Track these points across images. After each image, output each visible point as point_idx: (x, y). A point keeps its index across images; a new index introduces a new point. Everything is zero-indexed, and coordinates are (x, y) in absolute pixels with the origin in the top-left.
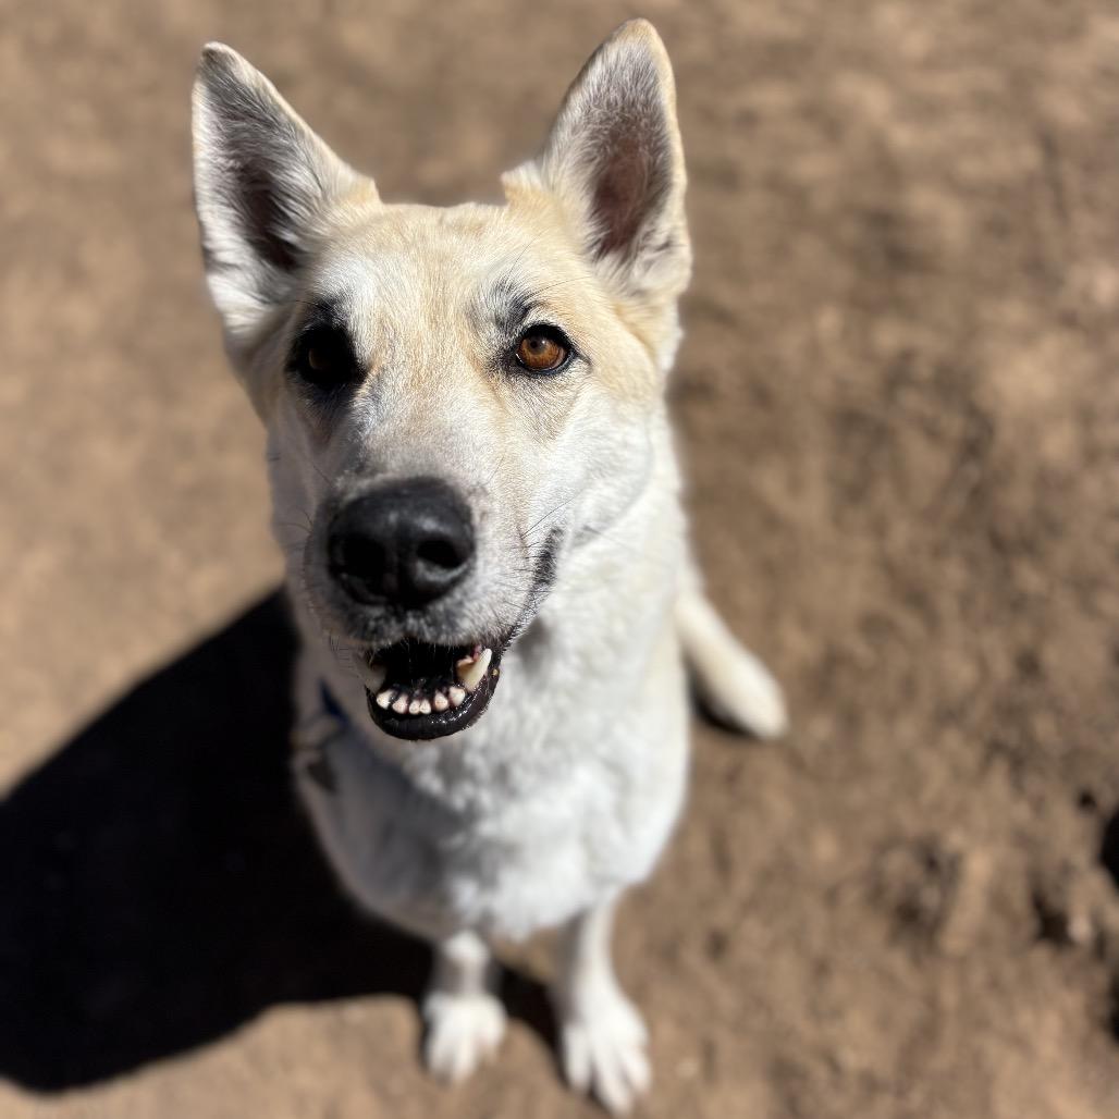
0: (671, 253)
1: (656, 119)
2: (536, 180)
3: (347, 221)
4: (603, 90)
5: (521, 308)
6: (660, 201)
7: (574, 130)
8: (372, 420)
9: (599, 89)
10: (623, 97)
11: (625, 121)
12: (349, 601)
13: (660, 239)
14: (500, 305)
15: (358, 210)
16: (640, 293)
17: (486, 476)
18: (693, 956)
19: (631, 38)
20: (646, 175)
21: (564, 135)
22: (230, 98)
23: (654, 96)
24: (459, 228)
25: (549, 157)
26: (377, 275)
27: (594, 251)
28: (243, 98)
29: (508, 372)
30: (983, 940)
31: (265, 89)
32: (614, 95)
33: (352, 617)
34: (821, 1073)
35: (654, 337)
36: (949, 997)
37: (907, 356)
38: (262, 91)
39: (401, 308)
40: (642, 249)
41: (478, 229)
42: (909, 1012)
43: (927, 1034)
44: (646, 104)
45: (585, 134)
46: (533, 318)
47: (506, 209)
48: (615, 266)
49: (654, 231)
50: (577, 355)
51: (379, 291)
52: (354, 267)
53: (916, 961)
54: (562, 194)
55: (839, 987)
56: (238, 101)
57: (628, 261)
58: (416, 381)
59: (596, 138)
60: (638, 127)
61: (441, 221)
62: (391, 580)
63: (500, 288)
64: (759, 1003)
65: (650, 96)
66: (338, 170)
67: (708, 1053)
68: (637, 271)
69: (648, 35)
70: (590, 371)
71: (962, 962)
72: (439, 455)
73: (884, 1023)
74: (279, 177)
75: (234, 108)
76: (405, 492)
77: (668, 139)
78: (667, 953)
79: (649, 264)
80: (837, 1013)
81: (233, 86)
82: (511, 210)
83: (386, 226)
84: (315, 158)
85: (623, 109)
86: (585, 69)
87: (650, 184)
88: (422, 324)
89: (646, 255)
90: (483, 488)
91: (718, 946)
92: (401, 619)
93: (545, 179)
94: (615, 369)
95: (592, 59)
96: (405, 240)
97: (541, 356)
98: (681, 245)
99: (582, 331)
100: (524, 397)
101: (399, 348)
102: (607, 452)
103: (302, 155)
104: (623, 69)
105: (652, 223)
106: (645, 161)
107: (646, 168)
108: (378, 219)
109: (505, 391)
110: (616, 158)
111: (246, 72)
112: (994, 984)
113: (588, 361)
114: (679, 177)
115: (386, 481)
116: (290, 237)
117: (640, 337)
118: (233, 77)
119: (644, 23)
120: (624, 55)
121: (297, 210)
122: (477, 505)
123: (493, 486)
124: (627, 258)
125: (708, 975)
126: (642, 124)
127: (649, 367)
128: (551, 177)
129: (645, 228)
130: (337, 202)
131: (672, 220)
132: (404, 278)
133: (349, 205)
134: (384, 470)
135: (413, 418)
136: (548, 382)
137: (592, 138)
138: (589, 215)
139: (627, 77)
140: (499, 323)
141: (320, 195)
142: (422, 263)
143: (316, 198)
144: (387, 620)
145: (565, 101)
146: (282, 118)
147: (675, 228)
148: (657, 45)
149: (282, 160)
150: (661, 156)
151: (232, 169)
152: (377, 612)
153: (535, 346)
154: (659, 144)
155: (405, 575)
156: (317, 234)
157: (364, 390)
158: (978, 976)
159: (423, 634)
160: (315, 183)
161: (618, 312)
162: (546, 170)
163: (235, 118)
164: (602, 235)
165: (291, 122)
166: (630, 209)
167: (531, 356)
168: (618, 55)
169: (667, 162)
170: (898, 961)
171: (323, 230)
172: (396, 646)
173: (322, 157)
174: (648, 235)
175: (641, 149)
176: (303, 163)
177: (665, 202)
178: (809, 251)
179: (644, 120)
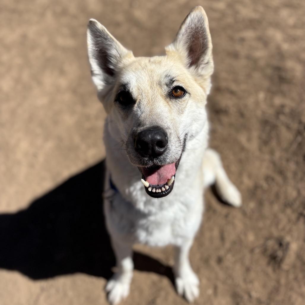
0: (209, 65)
1: (204, 31)
2: (173, 49)
3: (127, 63)
4: (190, 25)
5: (172, 81)
6: (206, 52)
7: (183, 35)
8: (139, 113)
9: (189, 24)
10: (195, 26)
11: (196, 32)
12: (140, 156)
13: (206, 61)
14: (167, 80)
15: (130, 60)
16: (201, 76)
17: (169, 124)
18: (213, 263)
19: (197, 11)
20: (202, 45)
21: (180, 37)
22: (96, 32)
23: (203, 26)
24: (155, 62)
25: (177, 42)
26: (136, 76)
27: (188, 65)
28: (99, 33)
29: (170, 98)
30: (294, 266)
31: (104, 30)
32: (193, 25)
33: (141, 160)
34: (246, 297)
35: (205, 86)
36: (283, 281)
37: (283, 106)
38: (104, 31)
39: (143, 84)
40: (201, 64)
41: (160, 63)
42: (272, 284)
43: (276, 290)
44: (201, 27)
45: (186, 36)
46: (175, 84)
47: (166, 57)
48: (194, 69)
49: (204, 59)
50: (187, 92)
51: (137, 80)
52: (130, 75)
53: (274, 270)
54: (180, 51)
55: (252, 275)
56: (98, 33)
57: (198, 67)
58: (148, 102)
59: (189, 37)
60: (199, 33)
61: (150, 61)
62: (150, 151)
63: (166, 76)
64: (230, 277)
65: (202, 25)
66: (123, 50)
67: (215, 288)
68: (200, 70)
69: (201, 10)
70: (190, 96)
71: (287, 272)
72: (158, 120)
73: (264, 286)
74: (108, 52)
75: (97, 35)
76: (152, 130)
77: (207, 36)
78: (206, 261)
79: (203, 68)
80: (251, 282)
81: (97, 30)
82: (167, 57)
83: (137, 64)
84: (117, 47)
85: (195, 29)
86: (185, 19)
87: (203, 48)
88: (148, 88)
89: (202, 66)
90: (169, 127)
91: (220, 260)
92: (152, 160)
93: (176, 48)
94: (196, 95)
95: (187, 16)
96: (142, 67)
97: (178, 94)
98: (211, 63)
99: (188, 87)
100: (175, 104)
101: (143, 94)
102: (196, 116)
103: (114, 47)
104: (195, 19)
105: (204, 58)
106: (201, 42)
107: (202, 44)
108: (134, 62)
109: (170, 103)
110: (193, 41)
111: (100, 26)
112: (296, 279)
113: (189, 94)
114: (210, 46)
115: (146, 127)
116: (112, 67)
117: (202, 87)
118: (96, 27)
119: (200, 7)
120: (195, 15)
121: (113, 60)
122: (168, 132)
123: (171, 127)
124: (197, 67)
125: (217, 268)
126: (200, 33)
127: (204, 94)
128: (177, 47)
129: (202, 59)
130: (124, 57)
131: (209, 57)
132: (143, 77)
133: (127, 58)
134: (146, 125)
135: (150, 112)
136: (180, 100)
137: (188, 37)
138: (187, 56)
139: (196, 21)
140: (167, 85)
141: (119, 56)
142: (147, 72)
143: (118, 57)
144: (149, 161)
145: (180, 28)
146: (109, 37)
147: (209, 58)
148: (204, 12)
149: (109, 48)
150: (206, 40)
151: (97, 50)
152: (146, 159)
153: (176, 91)
154: (205, 37)
155: (153, 150)
156: (119, 66)
157: (136, 105)
158: (291, 276)
159: (158, 163)
160: (118, 54)
161: (196, 80)
162: (176, 45)
163: (97, 37)
164: (190, 61)
165: (111, 38)
166: (197, 54)
167: (175, 94)
168: (194, 16)
169: (207, 42)
170: (270, 270)
171: (121, 65)
172: (151, 167)
173: (119, 46)
174: (203, 61)
175: (200, 39)
176: (115, 48)
177: (207, 52)
178: (257, 76)
179: (201, 32)
